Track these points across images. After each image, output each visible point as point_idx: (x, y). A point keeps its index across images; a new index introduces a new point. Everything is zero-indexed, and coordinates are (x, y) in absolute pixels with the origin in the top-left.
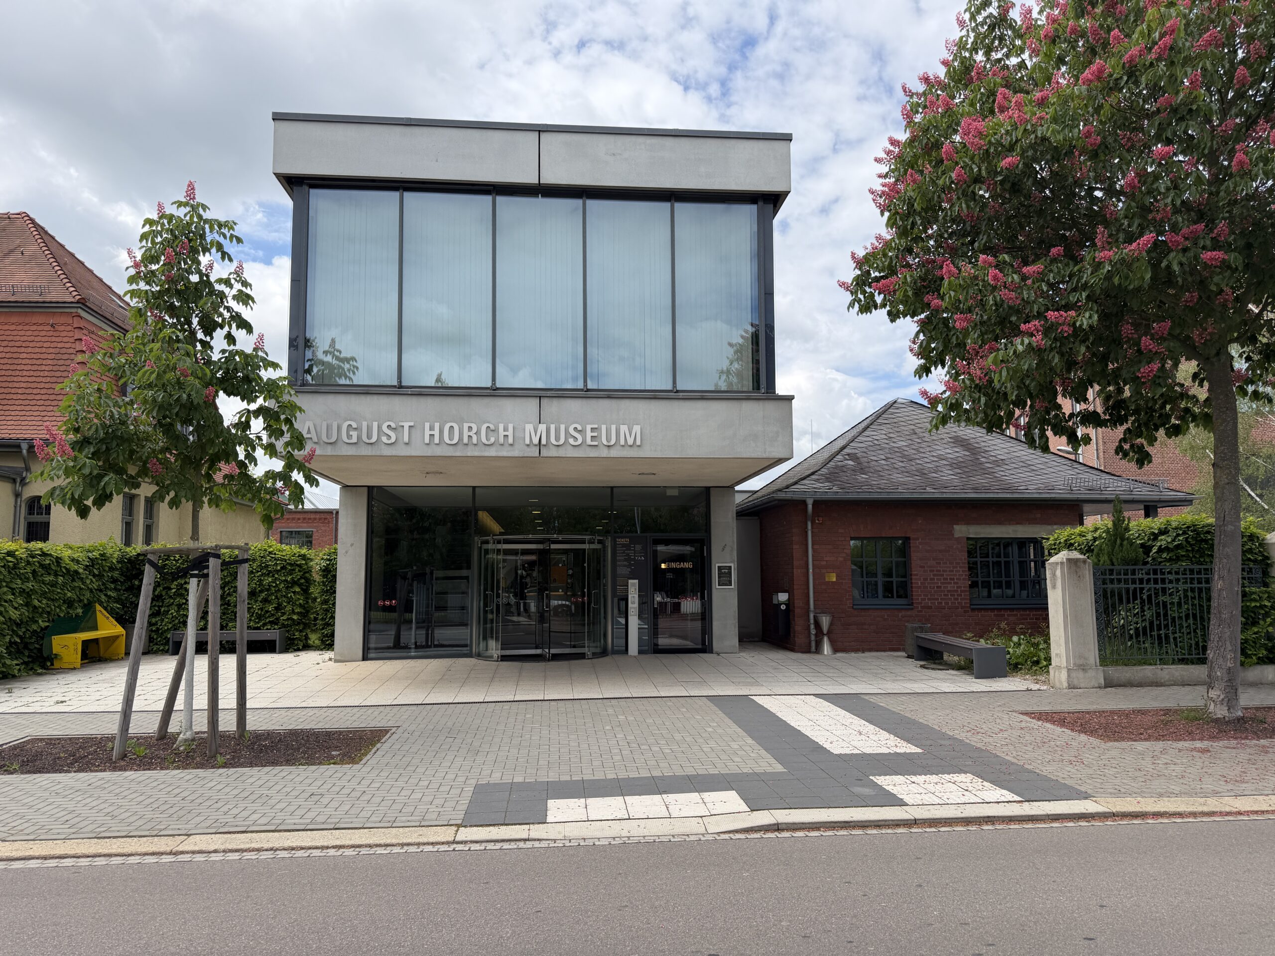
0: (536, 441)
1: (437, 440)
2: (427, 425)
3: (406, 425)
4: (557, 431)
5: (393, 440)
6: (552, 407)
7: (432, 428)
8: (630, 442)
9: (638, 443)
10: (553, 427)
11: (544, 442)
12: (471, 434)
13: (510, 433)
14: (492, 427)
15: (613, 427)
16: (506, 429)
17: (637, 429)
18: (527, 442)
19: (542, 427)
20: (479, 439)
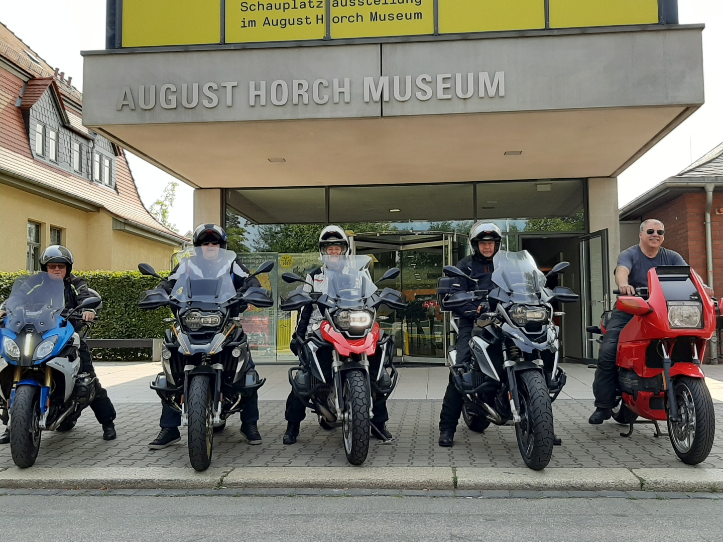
0: (377, 97)
1: (263, 101)
2: (252, 84)
3: (229, 86)
4: (403, 83)
5: (215, 104)
6: (396, 56)
7: (257, 88)
8: (492, 92)
9: (502, 93)
10: (396, 80)
11: (386, 98)
12: (301, 92)
13: (346, 89)
14: (326, 83)
15: (471, 77)
16: (341, 85)
17: (500, 76)
18: (367, 99)
19: (384, 80)
20: (311, 98)
